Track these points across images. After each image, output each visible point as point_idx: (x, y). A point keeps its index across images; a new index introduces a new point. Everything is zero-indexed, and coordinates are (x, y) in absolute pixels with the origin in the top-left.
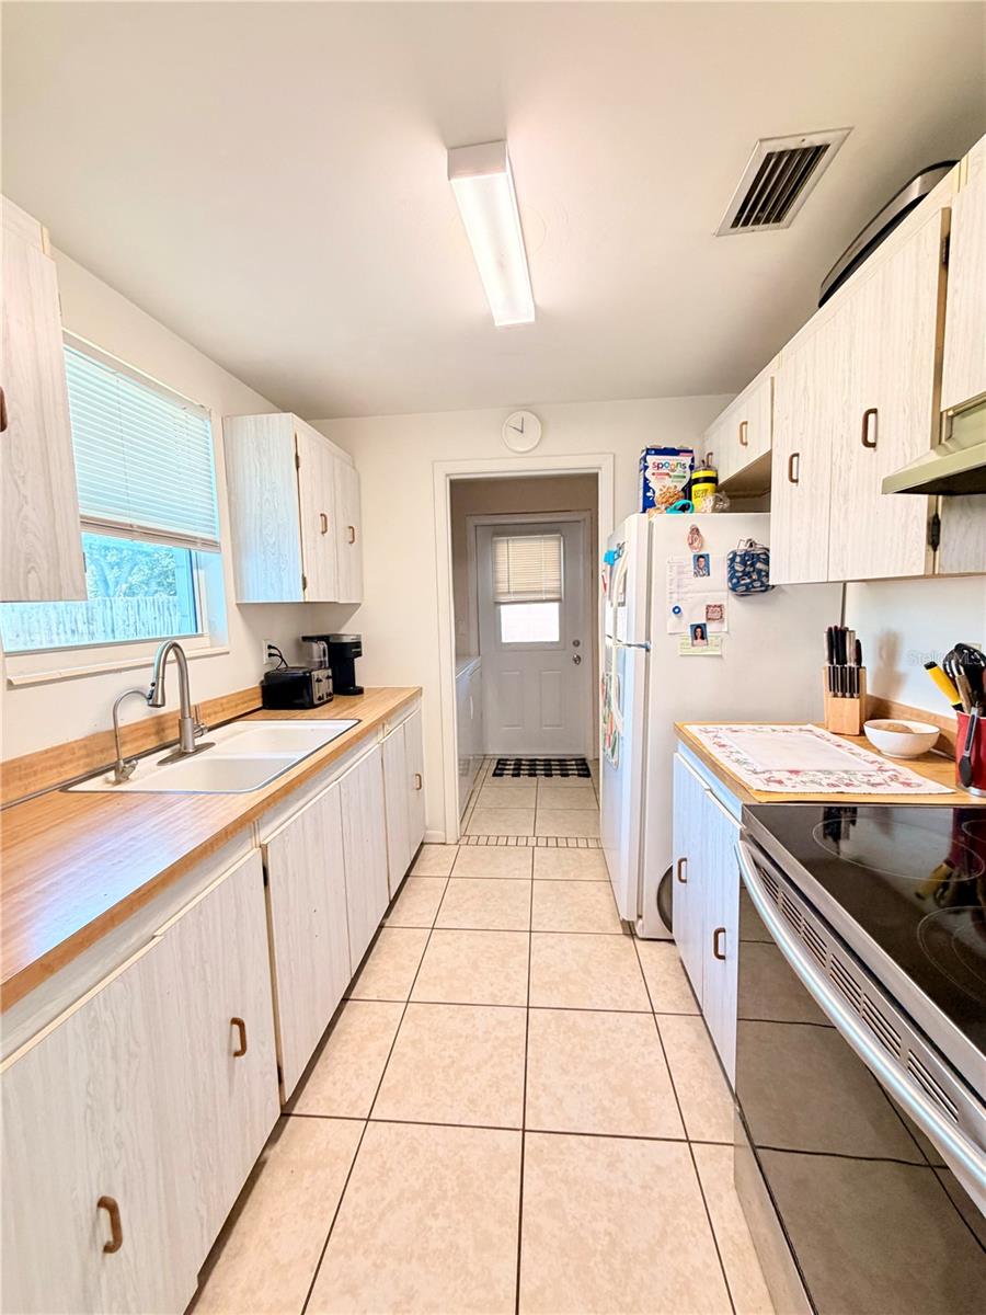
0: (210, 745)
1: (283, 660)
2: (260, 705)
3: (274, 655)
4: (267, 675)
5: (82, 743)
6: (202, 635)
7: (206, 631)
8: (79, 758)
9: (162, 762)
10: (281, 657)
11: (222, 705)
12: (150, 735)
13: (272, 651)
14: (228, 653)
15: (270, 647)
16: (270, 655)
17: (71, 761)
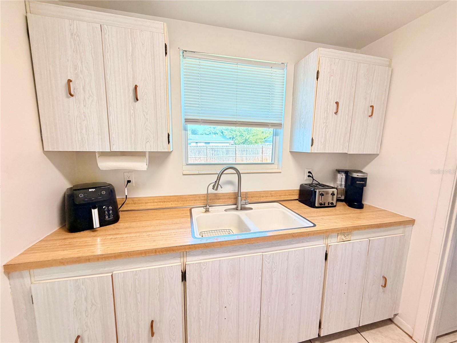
0: (251, 209)
4: (301, 186)
6: (273, 164)
7: (276, 162)
9: (226, 210)
10: (313, 178)
11: (271, 194)
14: (280, 173)
15: (309, 172)
16: (309, 176)
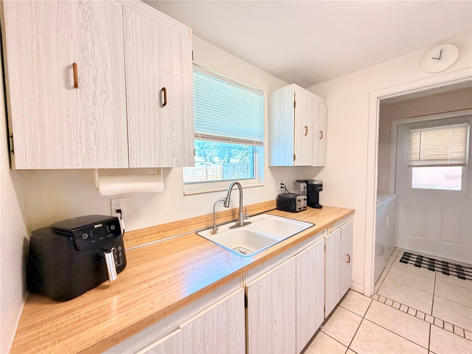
0: (250, 223)
1: (286, 190)
2: (276, 208)
3: (283, 187)
4: (279, 196)
5: (205, 217)
6: (255, 178)
7: (257, 176)
8: (204, 222)
9: (231, 228)
10: (285, 188)
11: (259, 206)
12: (230, 216)
13: (282, 186)
14: (263, 186)
15: (281, 184)
16: (281, 187)
17: (201, 222)
